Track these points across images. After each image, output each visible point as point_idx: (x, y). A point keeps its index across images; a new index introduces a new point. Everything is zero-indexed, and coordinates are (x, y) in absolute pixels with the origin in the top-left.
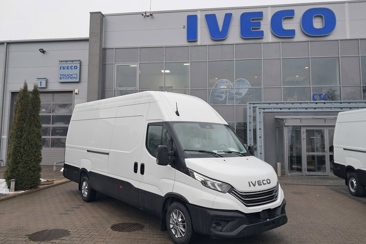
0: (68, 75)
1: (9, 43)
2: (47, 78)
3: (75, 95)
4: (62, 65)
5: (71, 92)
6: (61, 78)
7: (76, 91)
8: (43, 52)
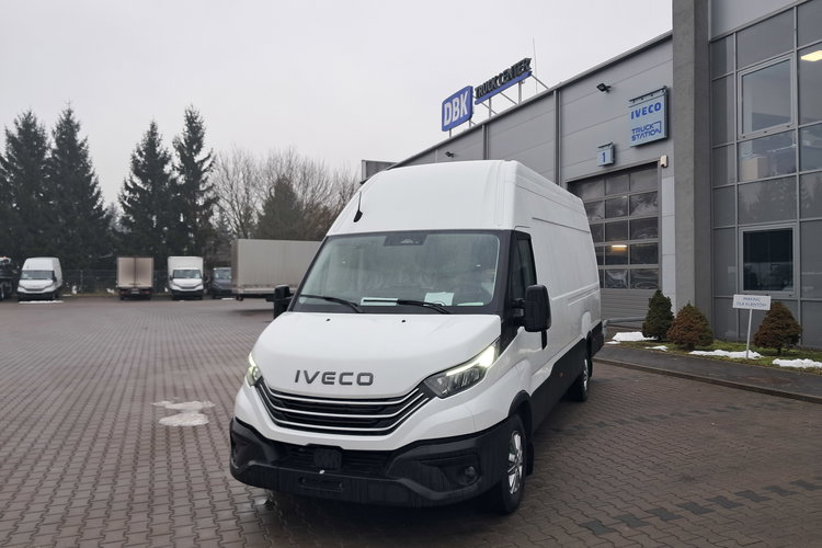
0: (645, 128)
1: (561, 89)
2: (614, 143)
3: (663, 170)
4: (634, 109)
5: (654, 165)
6: (634, 138)
7: (663, 161)
8: (604, 88)
